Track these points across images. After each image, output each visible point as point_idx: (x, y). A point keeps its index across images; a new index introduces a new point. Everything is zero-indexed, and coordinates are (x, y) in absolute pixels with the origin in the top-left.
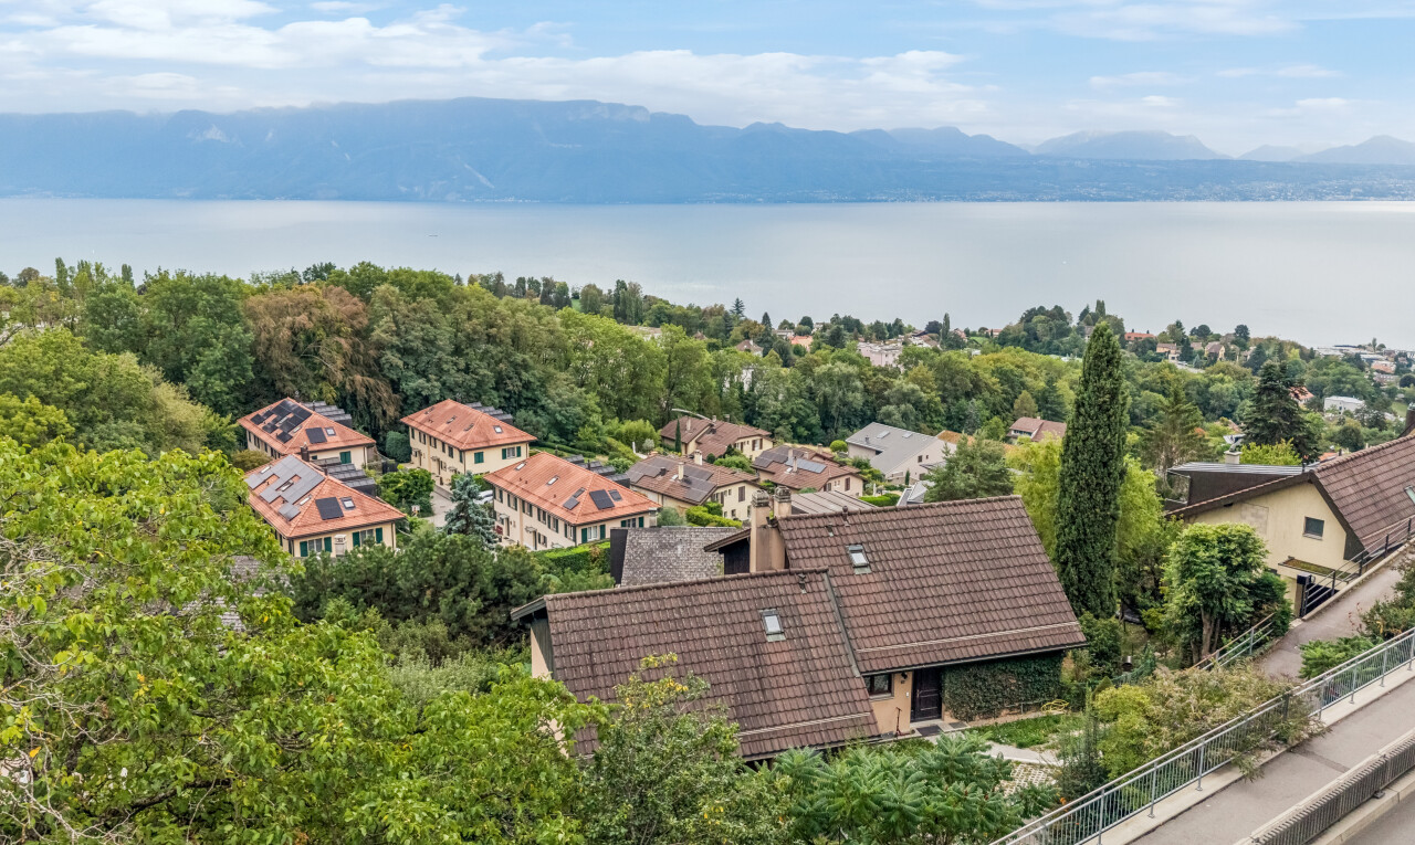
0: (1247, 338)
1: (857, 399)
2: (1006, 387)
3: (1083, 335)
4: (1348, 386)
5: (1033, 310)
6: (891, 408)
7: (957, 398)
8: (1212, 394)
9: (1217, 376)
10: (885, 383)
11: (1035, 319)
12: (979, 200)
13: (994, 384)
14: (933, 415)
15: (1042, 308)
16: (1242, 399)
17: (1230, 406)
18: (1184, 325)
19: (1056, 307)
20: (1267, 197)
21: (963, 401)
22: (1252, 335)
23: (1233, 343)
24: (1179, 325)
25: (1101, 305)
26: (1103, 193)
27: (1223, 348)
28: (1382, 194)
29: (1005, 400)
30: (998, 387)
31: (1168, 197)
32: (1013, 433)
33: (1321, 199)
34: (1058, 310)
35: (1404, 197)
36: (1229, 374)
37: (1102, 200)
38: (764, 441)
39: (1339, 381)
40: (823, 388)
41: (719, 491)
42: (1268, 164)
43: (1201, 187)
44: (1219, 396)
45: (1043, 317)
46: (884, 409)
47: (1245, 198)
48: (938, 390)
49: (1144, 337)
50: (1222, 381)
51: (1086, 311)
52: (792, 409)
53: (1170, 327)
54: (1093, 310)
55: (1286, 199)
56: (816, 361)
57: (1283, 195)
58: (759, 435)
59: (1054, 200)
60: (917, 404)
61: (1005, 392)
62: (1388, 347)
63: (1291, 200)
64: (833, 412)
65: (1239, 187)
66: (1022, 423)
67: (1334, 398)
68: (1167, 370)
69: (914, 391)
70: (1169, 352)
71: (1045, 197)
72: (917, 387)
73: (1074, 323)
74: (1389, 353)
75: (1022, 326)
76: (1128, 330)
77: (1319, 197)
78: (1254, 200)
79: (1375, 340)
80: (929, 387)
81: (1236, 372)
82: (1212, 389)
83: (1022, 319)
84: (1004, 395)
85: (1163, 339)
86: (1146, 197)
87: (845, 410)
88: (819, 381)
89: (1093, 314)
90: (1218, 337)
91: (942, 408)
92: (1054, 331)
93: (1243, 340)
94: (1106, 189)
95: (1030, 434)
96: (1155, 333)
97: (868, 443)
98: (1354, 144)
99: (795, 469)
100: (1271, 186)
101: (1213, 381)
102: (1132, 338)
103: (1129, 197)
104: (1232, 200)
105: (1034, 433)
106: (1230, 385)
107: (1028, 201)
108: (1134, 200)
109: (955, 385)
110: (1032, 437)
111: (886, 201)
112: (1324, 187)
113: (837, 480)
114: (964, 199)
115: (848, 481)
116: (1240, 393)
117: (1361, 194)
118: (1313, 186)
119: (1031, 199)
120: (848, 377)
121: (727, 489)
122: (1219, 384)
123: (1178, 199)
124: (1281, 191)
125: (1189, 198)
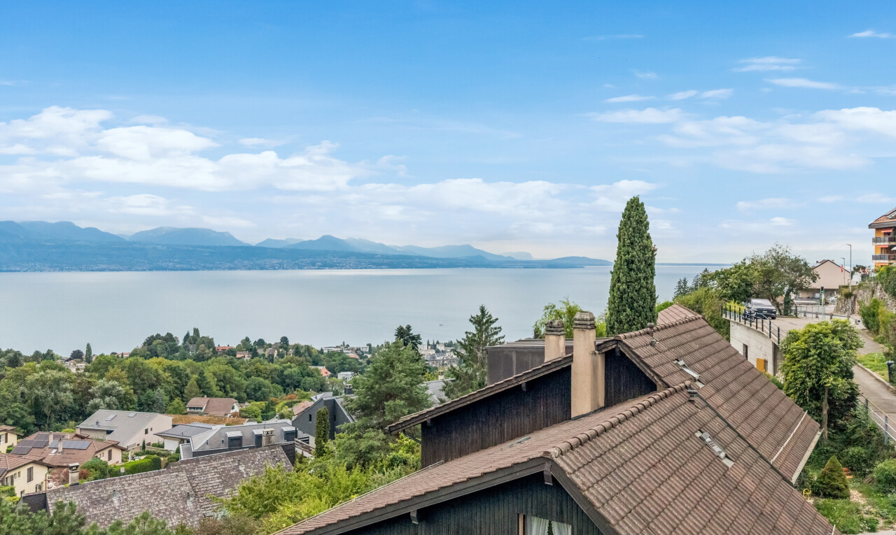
0: (288, 345)
1: (67, 397)
2: (176, 379)
3: (189, 350)
4: (347, 366)
5: (152, 337)
6: (97, 401)
7: (144, 390)
8: (286, 376)
9: (287, 365)
10: (89, 382)
11: (154, 343)
12: (93, 270)
13: (167, 378)
14: (129, 404)
15: (158, 335)
16: (303, 377)
17: (298, 382)
18: (251, 340)
19: (168, 334)
20: (273, 268)
21: (149, 391)
22: (291, 343)
23: (280, 347)
24: (247, 339)
25: (196, 331)
26: (177, 266)
27: (276, 351)
28: (332, 266)
29: (176, 388)
30: (170, 379)
31: (217, 268)
32: (188, 410)
33: (302, 268)
34: (169, 335)
35: (342, 268)
36: (294, 362)
37: (176, 270)
38: (9, 435)
39: (343, 363)
40: (36, 391)
41: (10, 475)
42: (272, 249)
43: (236, 262)
44: (290, 376)
45: (160, 341)
46: (91, 402)
47: (262, 268)
48: (130, 385)
49: (227, 349)
50: (290, 367)
51: (187, 336)
52: (9, 412)
53: (242, 341)
54: (191, 334)
55: (284, 268)
56: (26, 372)
57: (282, 267)
58: (5, 430)
59: (145, 270)
60: (118, 396)
61: (176, 382)
62: (351, 346)
63: (286, 269)
64: (46, 411)
65: (258, 262)
66: (194, 402)
67: (342, 373)
68: (258, 363)
69: (114, 387)
70: (244, 357)
71: (139, 268)
72: (116, 383)
73: (180, 343)
74: (352, 349)
75: (146, 348)
76: (216, 345)
77: (301, 267)
78: (266, 269)
79: (344, 343)
80: (124, 383)
81: (298, 361)
82: (286, 373)
83: (145, 344)
84: (175, 385)
85: (239, 348)
86: (204, 268)
87: (58, 407)
88: (31, 387)
89: (192, 337)
90: (270, 345)
91: (135, 398)
92: (169, 349)
93: (285, 345)
94: (178, 263)
95: (201, 408)
96: (234, 346)
97: (99, 426)
98: (314, 239)
99: (60, 450)
100: (275, 261)
101: (285, 368)
102: (220, 350)
103: (193, 268)
104: (255, 269)
105: (204, 408)
106: (295, 369)
107: (128, 270)
108: (197, 270)
109: (143, 380)
110: (202, 411)
111: (18, 271)
112: (302, 262)
113: (101, 453)
114: (81, 270)
115: (110, 452)
116: (301, 373)
117: (321, 266)
118: (297, 262)
119: (130, 269)
120: (57, 382)
121: (17, 471)
122: (289, 369)
123: (224, 269)
124: (280, 264)
125: (230, 269)
